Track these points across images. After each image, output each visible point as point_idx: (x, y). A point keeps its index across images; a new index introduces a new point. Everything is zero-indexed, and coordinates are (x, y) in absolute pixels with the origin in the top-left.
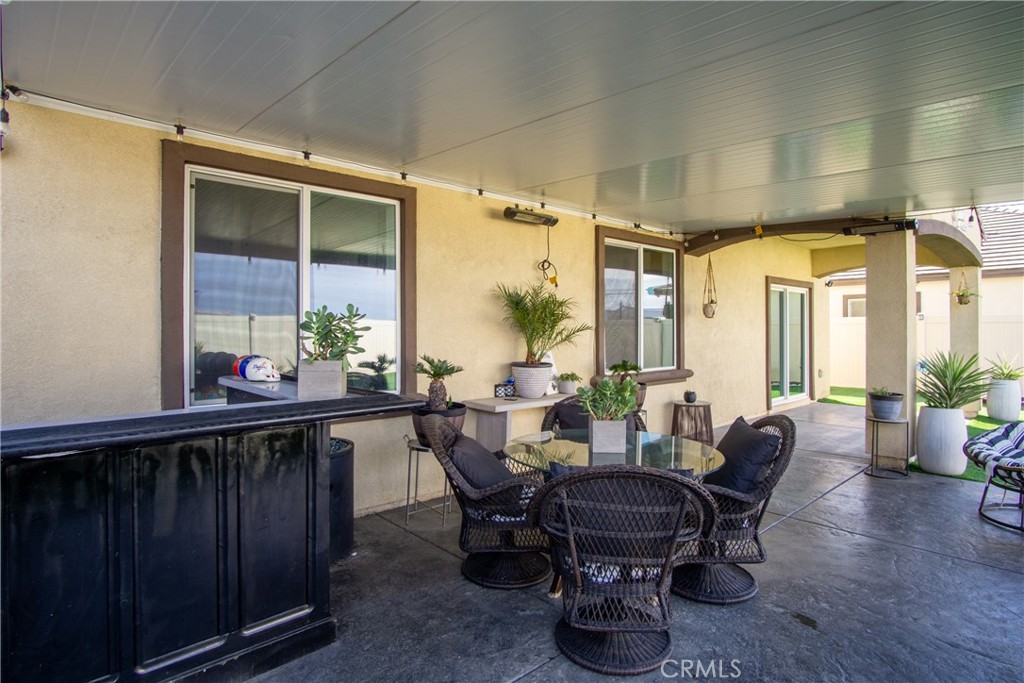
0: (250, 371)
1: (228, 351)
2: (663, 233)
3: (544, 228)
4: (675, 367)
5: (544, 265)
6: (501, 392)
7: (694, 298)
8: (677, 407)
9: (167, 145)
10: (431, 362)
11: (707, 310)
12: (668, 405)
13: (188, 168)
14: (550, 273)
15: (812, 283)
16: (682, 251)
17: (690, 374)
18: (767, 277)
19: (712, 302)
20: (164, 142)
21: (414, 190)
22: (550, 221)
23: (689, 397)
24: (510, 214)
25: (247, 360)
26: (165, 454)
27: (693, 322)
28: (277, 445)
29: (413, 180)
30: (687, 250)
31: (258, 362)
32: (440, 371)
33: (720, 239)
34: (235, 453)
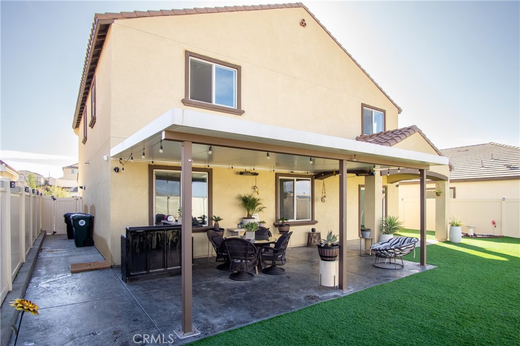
0: (169, 219)
1: (163, 214)
2: (305, 173)
3: (255, 176)
4: (310, 220)
5: (255, 187)
6: (240, 226)
7: (318, 194)
8: (309, 234)
9: (150, 166)
10: (215, 217)
11: (322, 200)
12: (306, 233)
13: (154, 170)
14: (257, 189)
15: (387, 186)
16: (313, 178)
17: (316, 222)
18: (359, 185)
19: (325, 197)
20: (149, 165)
21: (212, 169)
22: (256, 174)
23: (313, 230)
24: (241, 173)
25: (168, 216)
26: (154, 233)
27: (318, 204)
28: (174, 233)
29: (212, 166)
30: (315, 178)
31: (170, 217)
32: (218, 219)
33: (324, 175)
34: (166, 234)
